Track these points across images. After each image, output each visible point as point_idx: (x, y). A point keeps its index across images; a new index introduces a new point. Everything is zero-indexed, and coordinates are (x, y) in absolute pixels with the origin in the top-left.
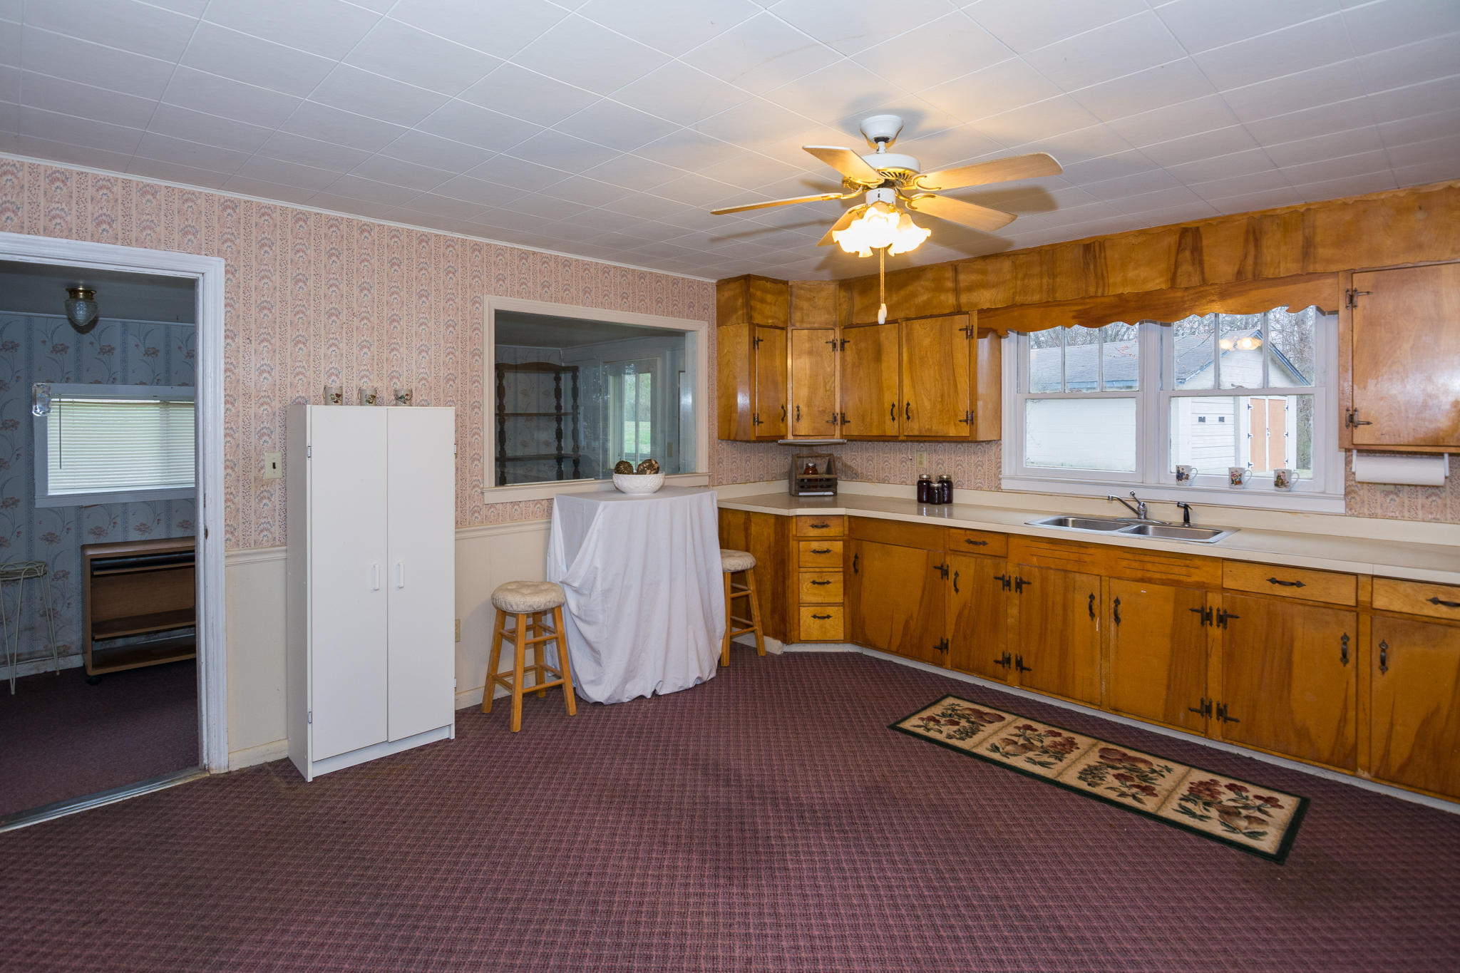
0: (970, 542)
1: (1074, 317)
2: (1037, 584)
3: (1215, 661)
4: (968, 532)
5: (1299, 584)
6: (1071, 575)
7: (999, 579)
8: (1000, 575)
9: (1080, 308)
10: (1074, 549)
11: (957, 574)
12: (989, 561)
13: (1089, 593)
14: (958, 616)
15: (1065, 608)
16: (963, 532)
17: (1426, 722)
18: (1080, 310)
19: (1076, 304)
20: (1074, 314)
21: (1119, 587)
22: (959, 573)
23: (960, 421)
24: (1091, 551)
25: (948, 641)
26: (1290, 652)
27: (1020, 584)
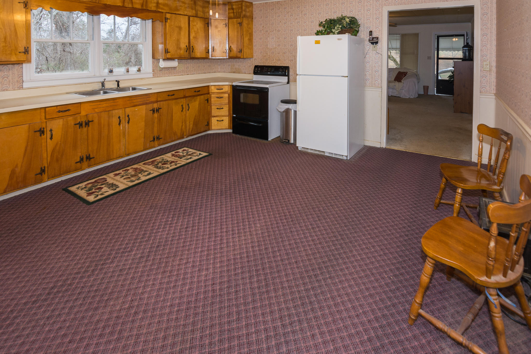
0: (59, 112)
1: (86, 9)
2: (96, 120)
3: (156, 125)
4: (58, 107)
5: (173, 95)
6: (111, 112)
7: (77, 124)
8: (78, 122)
9: (88, 5)
10: (112, 101)
11: (51, 130)
12: (71, 118)
13: (118, 117)
14: (53, 151)
15: (109, 125)
16: (56, 107)
17: (195, 119)
18: (89, 7)
19: (87, 4)
20: (86, 7)
21: (128, 111)
22: (53, 129)
23: (20, 52)
24: (117, 101)
25: (45, 167)
26: (172, 113)
27: (87, 124)
